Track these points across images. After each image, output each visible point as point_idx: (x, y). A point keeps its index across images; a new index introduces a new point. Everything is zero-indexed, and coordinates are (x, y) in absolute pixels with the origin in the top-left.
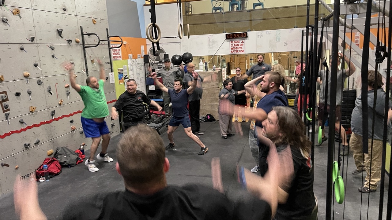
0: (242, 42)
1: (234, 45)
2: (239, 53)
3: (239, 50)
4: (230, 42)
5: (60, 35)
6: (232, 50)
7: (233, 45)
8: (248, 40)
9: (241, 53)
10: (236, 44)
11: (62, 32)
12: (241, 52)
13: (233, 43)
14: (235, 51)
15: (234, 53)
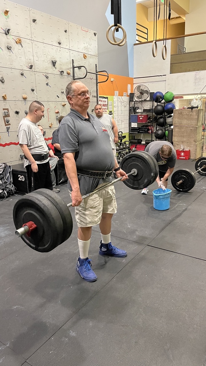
5: (54, 66)
11: (55, 63)
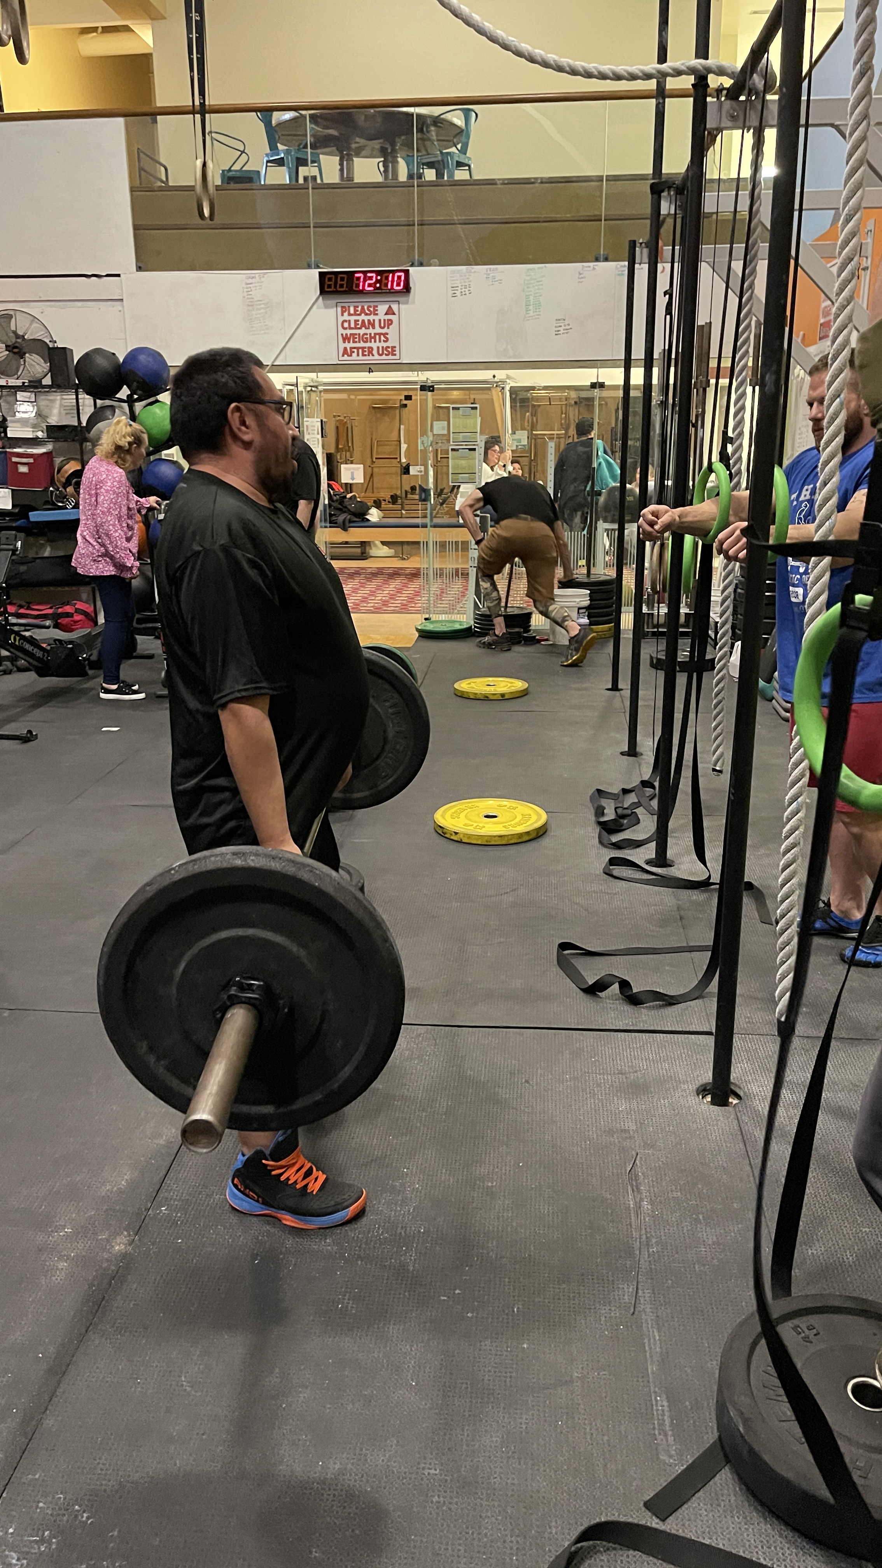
0: (386, 314)
1: (353, 325)
2: (376, 358)
3: (378, 344)
4: (339, 309)
6: (349, 345)
7: (350, 321)
8: (414, 303)
10: (363, 321)
12: (384, 357)
13: (350, 314)
14: (360, 351)
15: (355, 358)
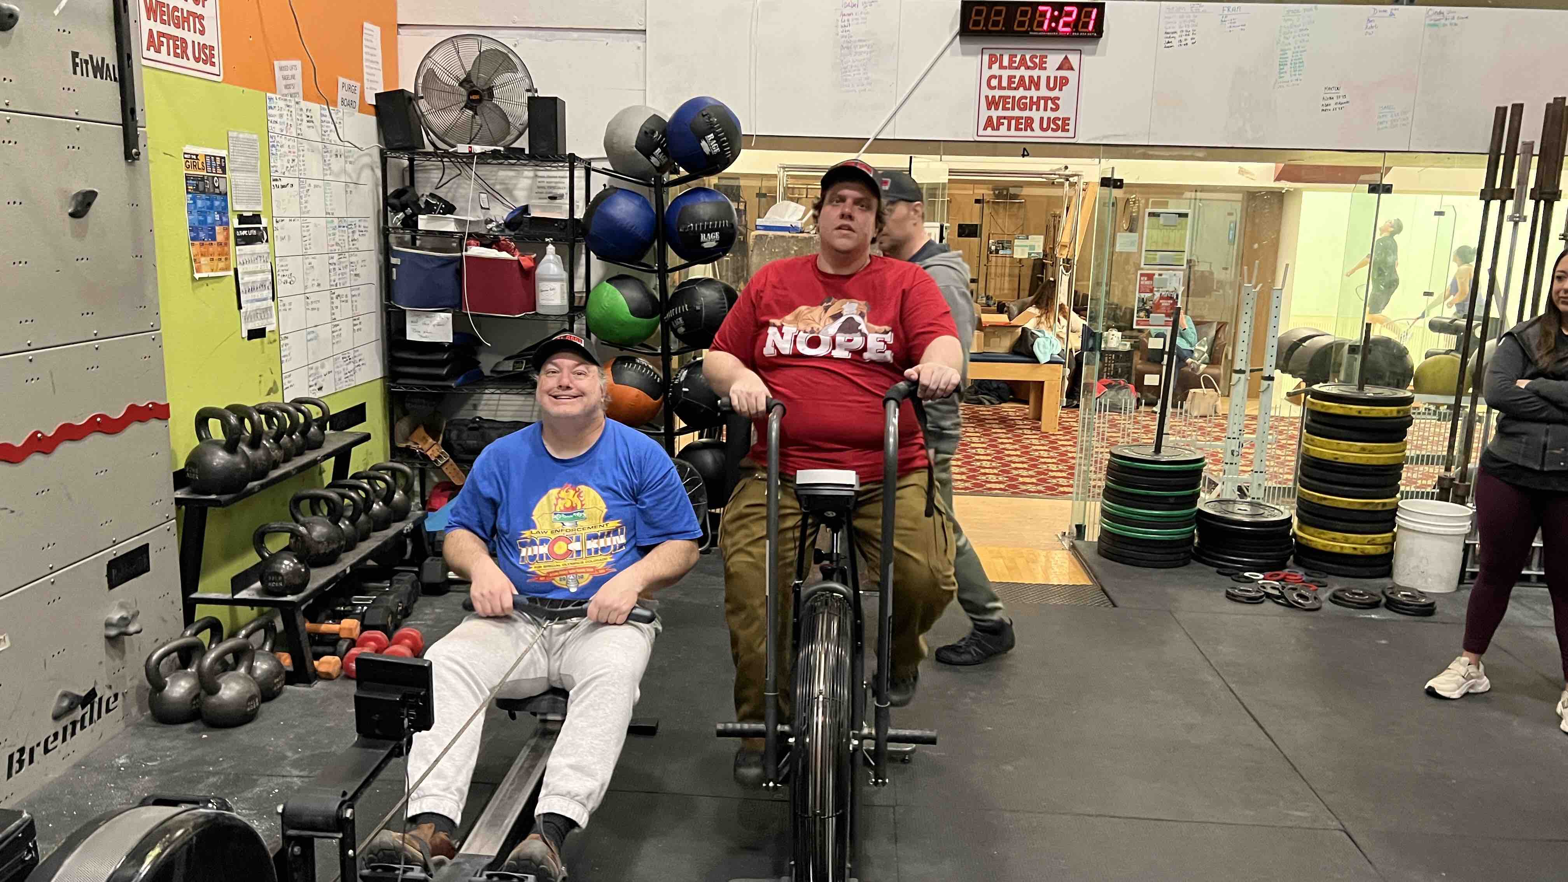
0: (1059, 68)
1: (1005, 83)
2: (1037, 134)
3: (1041, 113)
4: (986, 58)
6: (995, 114)
7: (1000, 77)
8: (1104, 55)
9: (1051, 136)
10: (1022, 78)
12: (1049, 133)
13: (1001, 67)
14: (1013, 122)
15: (1004, 133)
